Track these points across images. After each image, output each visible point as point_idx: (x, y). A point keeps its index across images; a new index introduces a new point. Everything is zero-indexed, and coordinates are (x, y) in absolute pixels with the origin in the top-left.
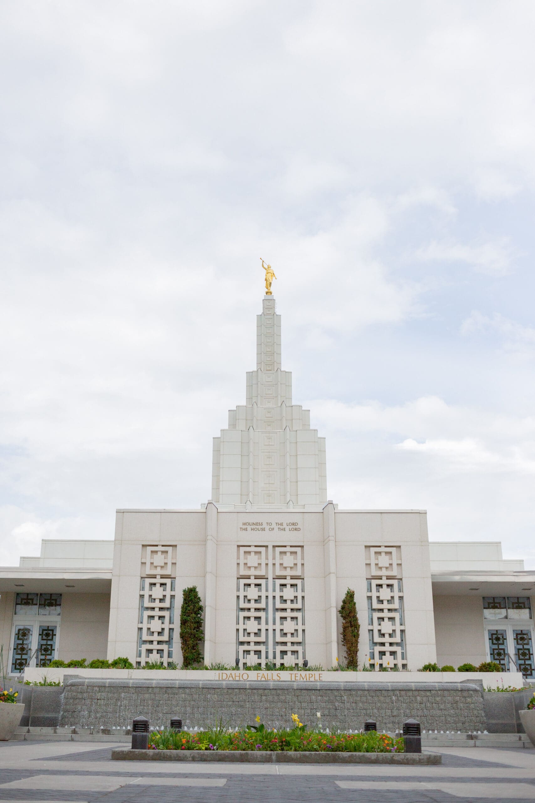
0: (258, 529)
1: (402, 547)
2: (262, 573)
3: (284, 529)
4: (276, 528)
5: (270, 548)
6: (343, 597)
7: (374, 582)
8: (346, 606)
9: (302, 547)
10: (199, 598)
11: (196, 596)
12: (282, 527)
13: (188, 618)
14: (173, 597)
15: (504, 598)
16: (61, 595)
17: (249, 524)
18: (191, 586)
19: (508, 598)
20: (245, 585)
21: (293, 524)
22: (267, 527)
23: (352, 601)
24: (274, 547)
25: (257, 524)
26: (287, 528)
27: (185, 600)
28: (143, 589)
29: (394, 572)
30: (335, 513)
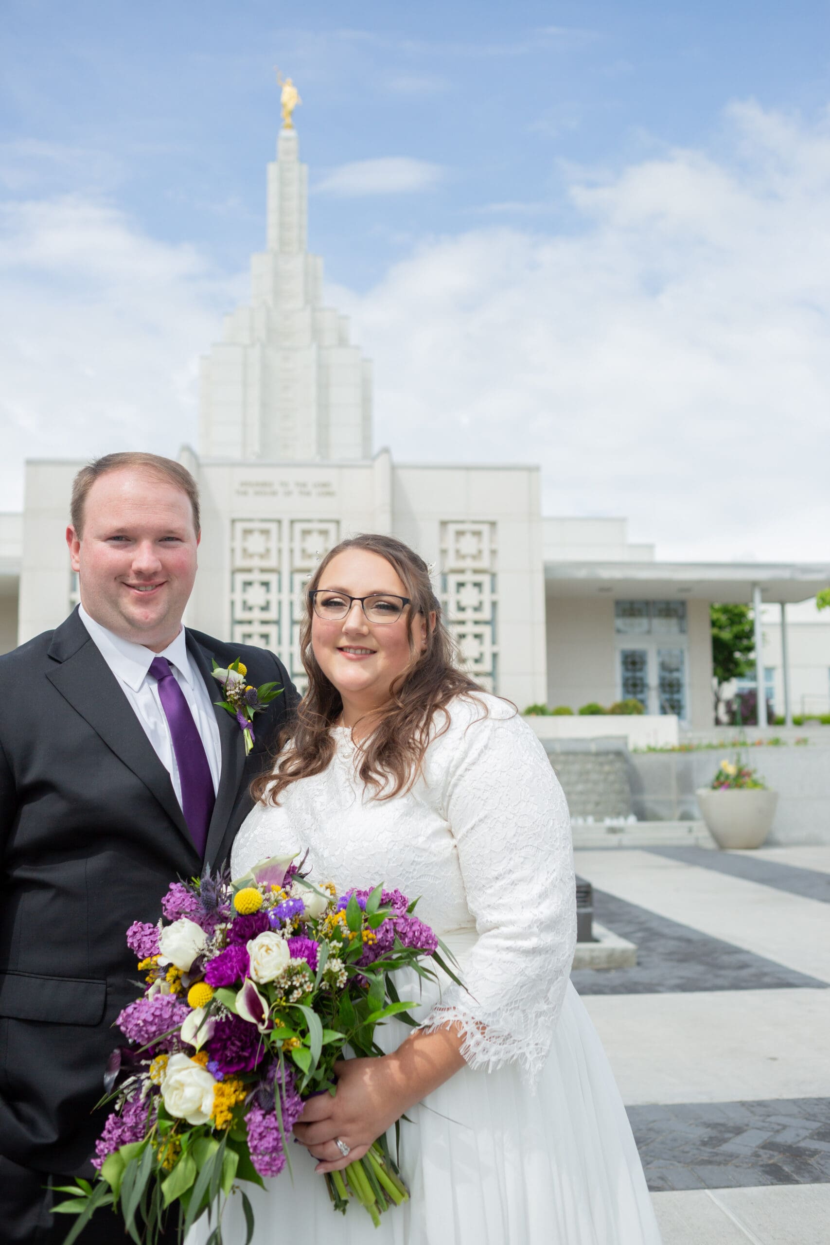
0: (265, 493)
1: (498, 524)
2: (272, 563)
3: (309, 494)
4: (296, 490)
5: (286, 525)
7: (453, 579)
9: (338, 522)
12: (305, 490)
15: (647, 603)
17: (251, 485)
20: (244, 582)
21: (324, 485)
22: (281, 490)
24: (292, 522)
25: (264, 484)
26: (314, 492)
29: (484, 563)
30: (393, 468)
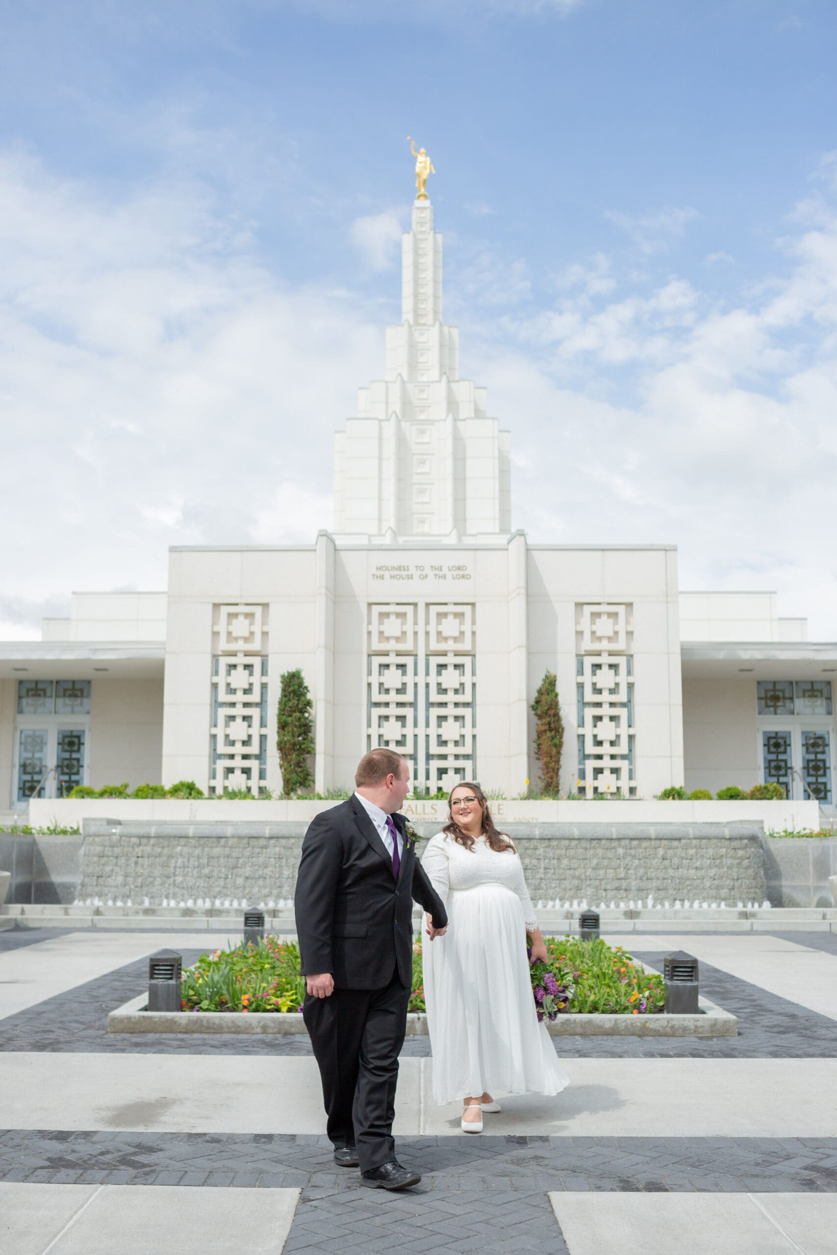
0: (401, 577)
1: (634, 605)
2: (408, 646)
3: (444, 577)
4: (431, 574)
5: (421, 608)
6: (538, 683)
7: (588, 661)
8: (544, 698)
9: (473, 605)
10: (306, 688)
11: (301, 684)
12: (440, 573)
13: (289, 719)
14: (264, 686)
15: (791, 683)
16: (89, 682)
17: (387, 569)
18: (292, 669)
19: (797, 682)
20: (380, 666)
21: (459, 568)
22: (416, 574)
23: (553, 690)
24: (428, 605)
25: (399, 568)
26: (449, 575)
27: (284, 690)
28: (216, 673)
29: (620, 645)
30: (528, 550)
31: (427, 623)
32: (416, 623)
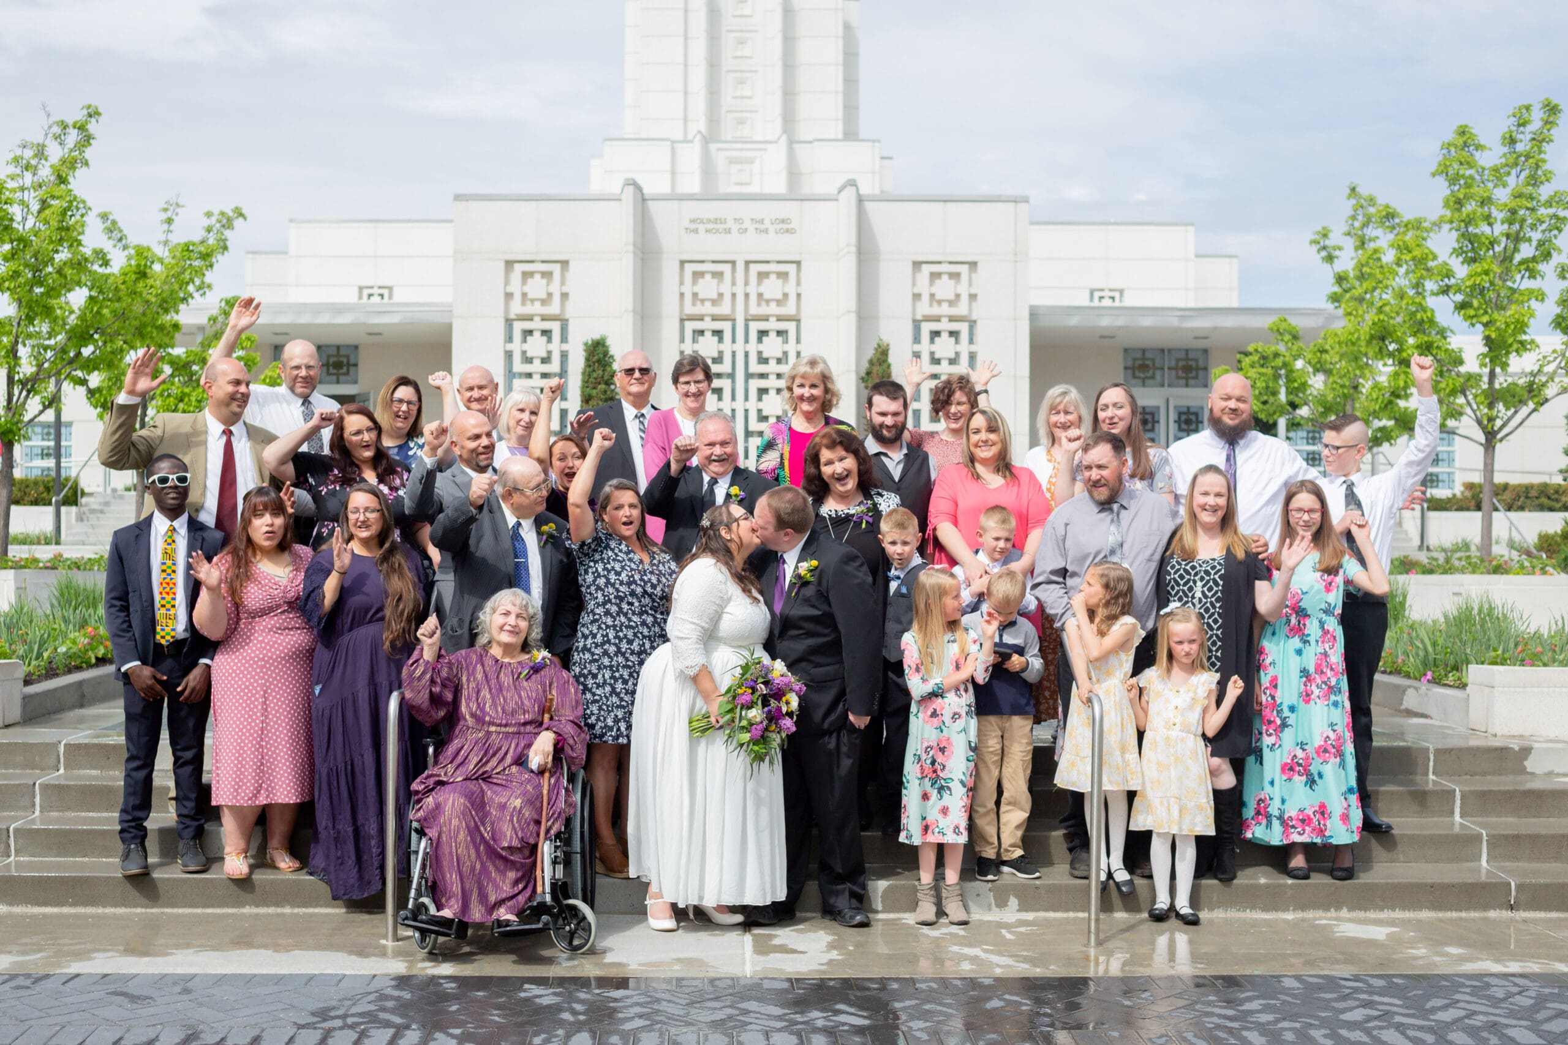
0: (717, 231)
1: (979, 265)
2: (725, 309)
3: (766, 231)
4: (751, 228)
5: (740, 266)
6: (870, 353)
7: (926, 328)
8: (875, 369)
9: (798, 263)
10: (612, 357)
11: (606, 353)
12: (762, 227)
13: (594, 392)
14: (564, 356)
15: (1163, 351)
16: (356, 347)
17: (702, 222)
18: (597, 336)
19: (1169, 351)
20: (694, 331)
21: (783, 221)
22: (735, 228)
23: (885, 361)
24: (747, 263)
25: (716, 221)
26: (772, 229)
27: (587, 360)
28: (509, 339)
29: (962, 309)
30: (860, 200)
31: (746, 284)
32: (734, 283)
